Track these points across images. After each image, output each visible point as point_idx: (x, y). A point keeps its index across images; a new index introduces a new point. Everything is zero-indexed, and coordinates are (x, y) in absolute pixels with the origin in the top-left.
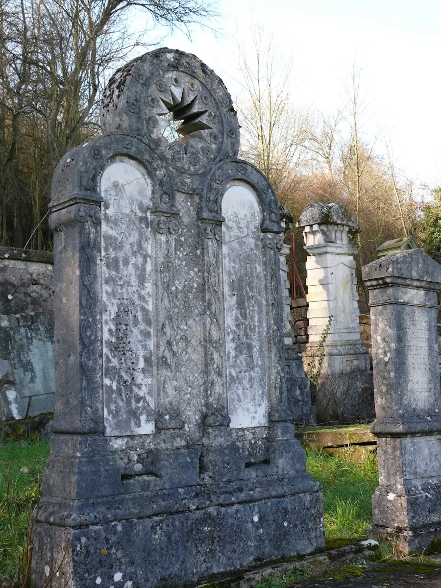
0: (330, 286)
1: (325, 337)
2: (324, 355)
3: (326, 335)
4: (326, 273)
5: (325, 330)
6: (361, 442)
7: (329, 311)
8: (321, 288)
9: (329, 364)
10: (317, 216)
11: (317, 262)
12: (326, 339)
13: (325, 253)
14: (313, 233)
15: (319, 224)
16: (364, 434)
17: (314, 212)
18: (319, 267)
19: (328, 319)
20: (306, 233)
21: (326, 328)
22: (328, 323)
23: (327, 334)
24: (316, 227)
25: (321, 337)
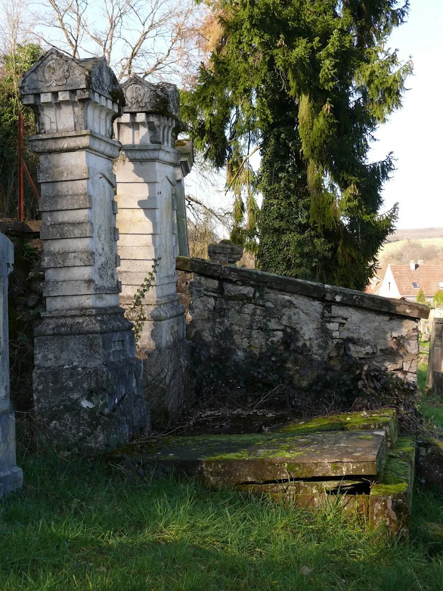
0: (157, 212)
1: (145, 291)
2: (144, 319)
3: (146, 288)
4: (151, 191)
5: (146, 280)
6: (310, 476)
7: (156, 250)
8: (141, 213)
9: (152, 332)
10: (147, 100)
11: (136, 171)
12: (145, 293)
13: (154, 160)
14: (134, 125)
15: (148, 114)
16: (316, 464)
17: (142, 92)
18: (142, 180)
19: (152, 263)
20: (119, 124)
21: (148, 277)
22: (151, 270)
23: (149, 286)
24: (141, 118)
25: (138, 290)
